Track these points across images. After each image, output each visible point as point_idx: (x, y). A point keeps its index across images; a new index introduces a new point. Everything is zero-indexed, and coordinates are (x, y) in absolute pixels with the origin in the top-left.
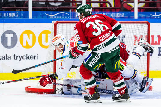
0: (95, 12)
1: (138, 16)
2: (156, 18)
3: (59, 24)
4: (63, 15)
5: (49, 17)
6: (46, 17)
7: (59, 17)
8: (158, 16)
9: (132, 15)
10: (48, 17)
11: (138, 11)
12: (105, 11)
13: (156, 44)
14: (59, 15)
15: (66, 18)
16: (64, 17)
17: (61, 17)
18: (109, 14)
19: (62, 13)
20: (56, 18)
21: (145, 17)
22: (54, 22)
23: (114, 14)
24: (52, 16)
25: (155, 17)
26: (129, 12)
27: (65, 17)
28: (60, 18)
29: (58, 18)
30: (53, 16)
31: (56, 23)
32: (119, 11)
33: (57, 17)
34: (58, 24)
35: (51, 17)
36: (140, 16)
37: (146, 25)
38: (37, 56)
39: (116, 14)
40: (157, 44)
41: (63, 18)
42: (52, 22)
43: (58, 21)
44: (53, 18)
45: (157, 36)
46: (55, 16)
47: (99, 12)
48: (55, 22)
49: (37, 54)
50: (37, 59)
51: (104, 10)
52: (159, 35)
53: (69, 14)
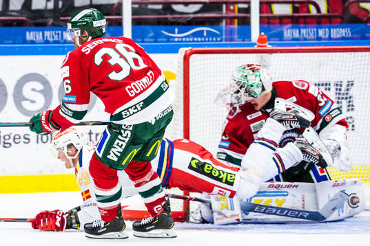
0: (280, 27)
3: (196, 55)
4: (205, 34)
5: (171, 40)
6: (165, 40)
7: (195, 39)
9: (369, 33)
10: (169, 39)
12: (305, 23)
14: (195, 35)
15: (212, 41)
16: (207, 39)
17: (199, 39)
18: (315, 30)
20: (189, 41)
22: (183, 51)
23: (327, 30)
24: (178, 38)
26: (363, 26)
27: (210, 39)
28: (197, 41)
29: (193, 41)
30: (182, 37)
31: (188, 52)
33: (191, 40)
34: (193, 56)
35: (176, 40)
39: (332, 30)
41: (205, 41)
42: (177, 52)
43: (194, 49)
44: (182, 41)
46: (186, 37)
47: (290, 25)
48: (186, 51)
51: (302, 20)
53: (220, 31)
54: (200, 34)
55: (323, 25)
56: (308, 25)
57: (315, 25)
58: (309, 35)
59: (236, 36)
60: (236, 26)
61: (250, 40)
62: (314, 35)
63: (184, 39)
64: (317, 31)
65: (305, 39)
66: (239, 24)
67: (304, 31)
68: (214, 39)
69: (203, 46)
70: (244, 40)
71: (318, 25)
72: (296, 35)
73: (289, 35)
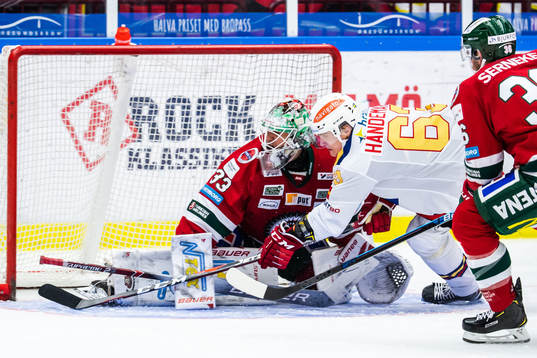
0: (149, 16)
1: (299, 26)
2: (362, 35)
3: (27, 56)
4: (39, 26)
7: (25, 33)
8: (368, 29)
9: (279, 26)
11: (300, 10)
12: (185, 11)
15: (50, 36)
16: (42, 33)
17: (31, 33)
18: (199, 20)
19: (37, 20)
20: (16, 36)
21: (325, 33)
22: (8, 49)
23: (216, 20)
24: (1, 30)
25: (360, 32)
26: (268, 16)
27: (47, 33)
28: (28, 36)
29: (22, 36)
30: (6, 30)
31: (15, 52)
32: (235, 11)
33: (19, 33)
34: (22, 57)
36: (307, 28)
37: (328, 59)
39: (223, 21)
41: (39, 36)
43: (24, 47)
44: (5, 36)
45: (365, 98)
46: (11, 29)
47: (163, 14)
48: (12, 51)
51: (181, 7)
52: (372, 93)
53: (61, 20)
54: (31, 25)
55: (210, 14)
56: (187, 14)
57: (199, 14)
58: (190, 29)
59: (83, 29)
60: (83, 15)
61: (106, 36)
62: (197, 28)
63: (8, 33)
64: (202, 23)
65: (185, 35)
66: (87, 12)
67: (182, 22)
68: (53, 34)
69: (37, 43)
70: (95, 36)
71: (204, 14)
72: (172, 29)
73: (161, 28)
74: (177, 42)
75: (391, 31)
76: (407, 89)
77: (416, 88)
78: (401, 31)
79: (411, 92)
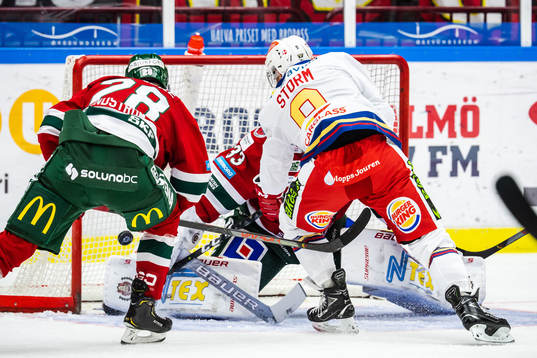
0: (205, 27)
1: (357, 37)
2: (421, 45)
4: (95, 36)
5: (45, 43)
6: (36, 43)
7: (81, 43)
8: (426, 39)
9: (335, 37)
10: (42, 42)
12: (241, 21)
13: (421, 137)
14: (80, 36)
15: (106, 46)
16: (98, 43)
17: (87, 43)
18: (257, 30)
19: (92, 31)
21: (382, 43)
22: (72, 60)
23: (274, 30)
24: (57, 40)
25: (418, 42)
26: (326, 26)
27: (103, 43)
28: (84, 46)
29: (78, 46)
30: (62, 40)
33: (75, 43)
34: (88, 66)
35: (53, 43)
36: (364, 38)
37: (395, 70)
38: (6, 181)
39: (281, 30)
40: (424, 135)
41: (95, 46)
44: (62, 46)
45: (424, 109)
46: (67, 39)
47: (220, 24)
48: (77, 61)
49: (6, 175)
50: (6, 191)
52: (431, 104)
53: (115, 31)
54: (88, 35)
55: (266, 24)
56: (244, 24)
57: (255, 24)
58: (248, 38)
59: (136, 39)
60: (137, 24)
61: (162, 46)
62: (255, 38)
63: (64, 43)
64: (260, 32)
65: (241, 45)
66: (141, 22)
67: (240, 32)
68: (109, 43)
69: (94, 53)
70: (151, 46)
71: (260, 24)
72: (229, 38)
73: (218, 38)
74: (235, 52)
75: (450, 42)
76: (465, 99)
77: (474, 99)
78: (460, 42)
79: (470, 102)
